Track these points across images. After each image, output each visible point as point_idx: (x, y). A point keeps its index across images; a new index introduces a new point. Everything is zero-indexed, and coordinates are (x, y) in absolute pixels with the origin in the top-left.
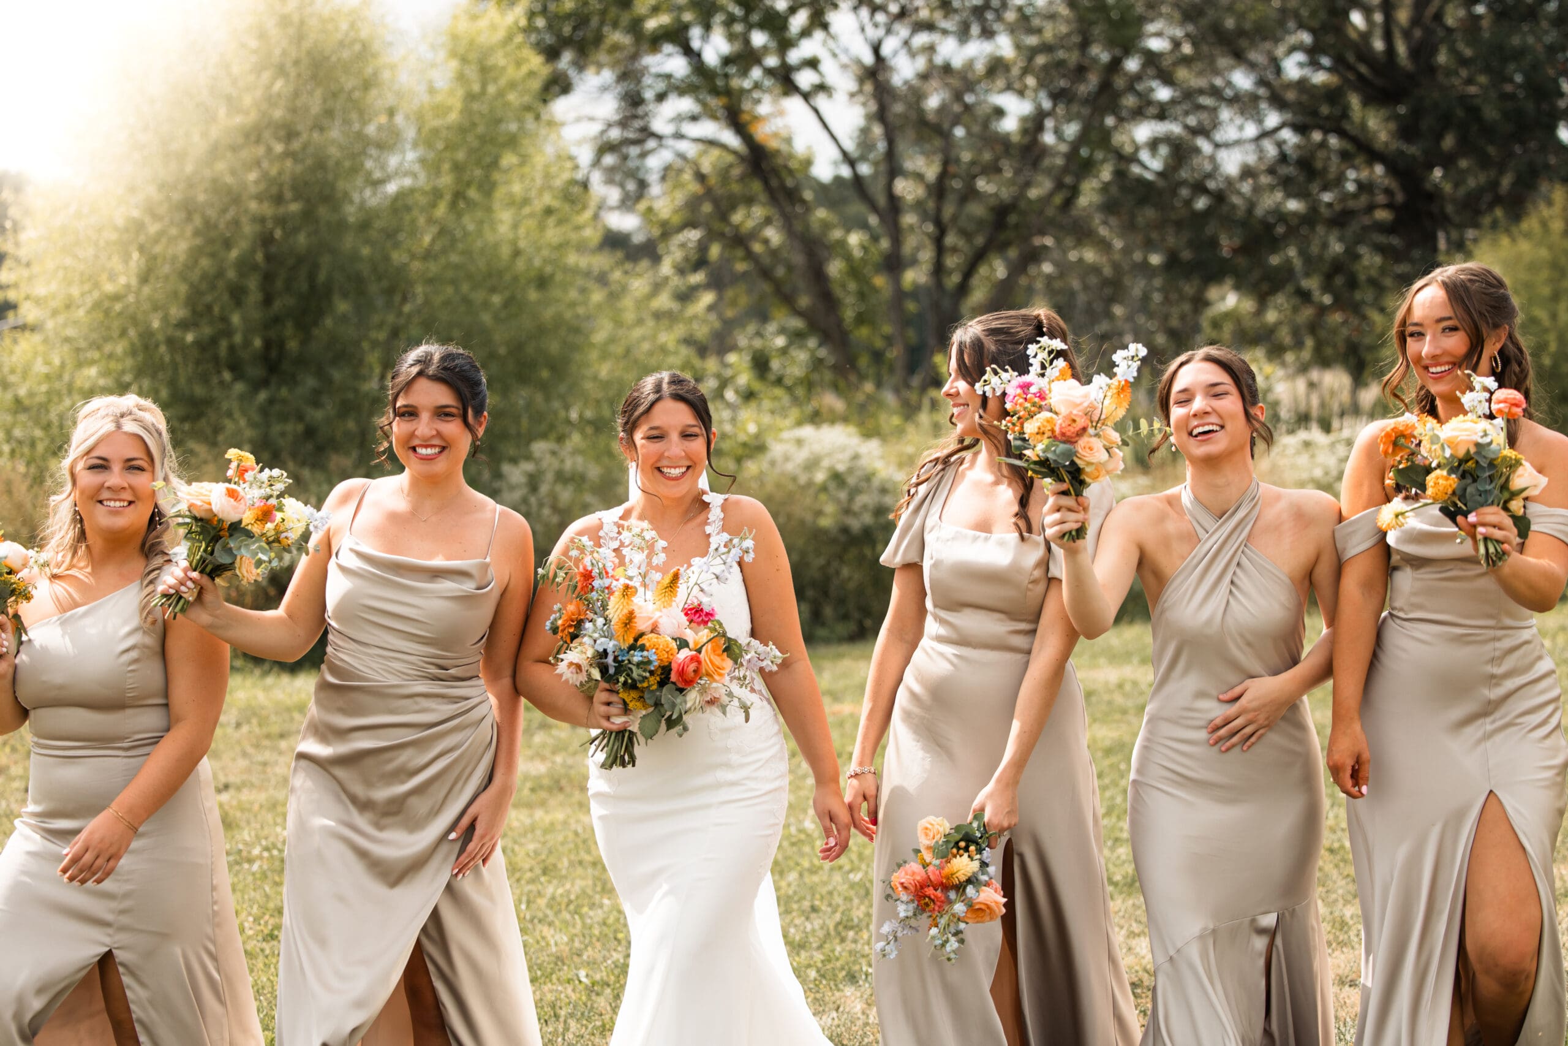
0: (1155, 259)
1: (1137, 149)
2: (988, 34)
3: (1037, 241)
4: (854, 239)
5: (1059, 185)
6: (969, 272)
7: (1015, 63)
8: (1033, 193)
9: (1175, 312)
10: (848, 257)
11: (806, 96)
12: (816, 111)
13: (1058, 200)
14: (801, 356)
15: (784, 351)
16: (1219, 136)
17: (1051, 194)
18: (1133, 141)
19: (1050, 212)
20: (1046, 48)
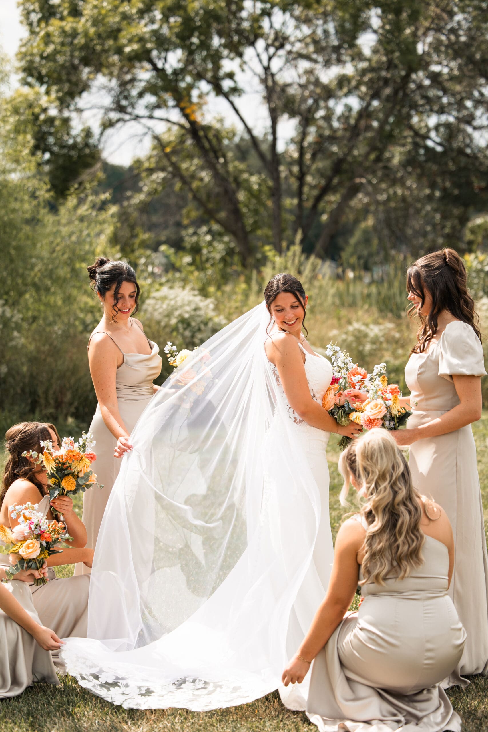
0: (437, 194)
1: (429, 130)
2: (340, 61)
3: (358, 180)
4: (254, 179)
5: (373, 148)
6: (319, 199)
7: (353, 77)
8: (356, 152)
9: (448, 224)
10: (249, 190)
11: (226, 96)
12: (232, 103)
13: (372, 157)
14: (220, 247)
15: (210, 244)
16: (477, 123)
17: (368, 154)
18: (426, 126)
19: (367, 164)
20: (371, 69)
